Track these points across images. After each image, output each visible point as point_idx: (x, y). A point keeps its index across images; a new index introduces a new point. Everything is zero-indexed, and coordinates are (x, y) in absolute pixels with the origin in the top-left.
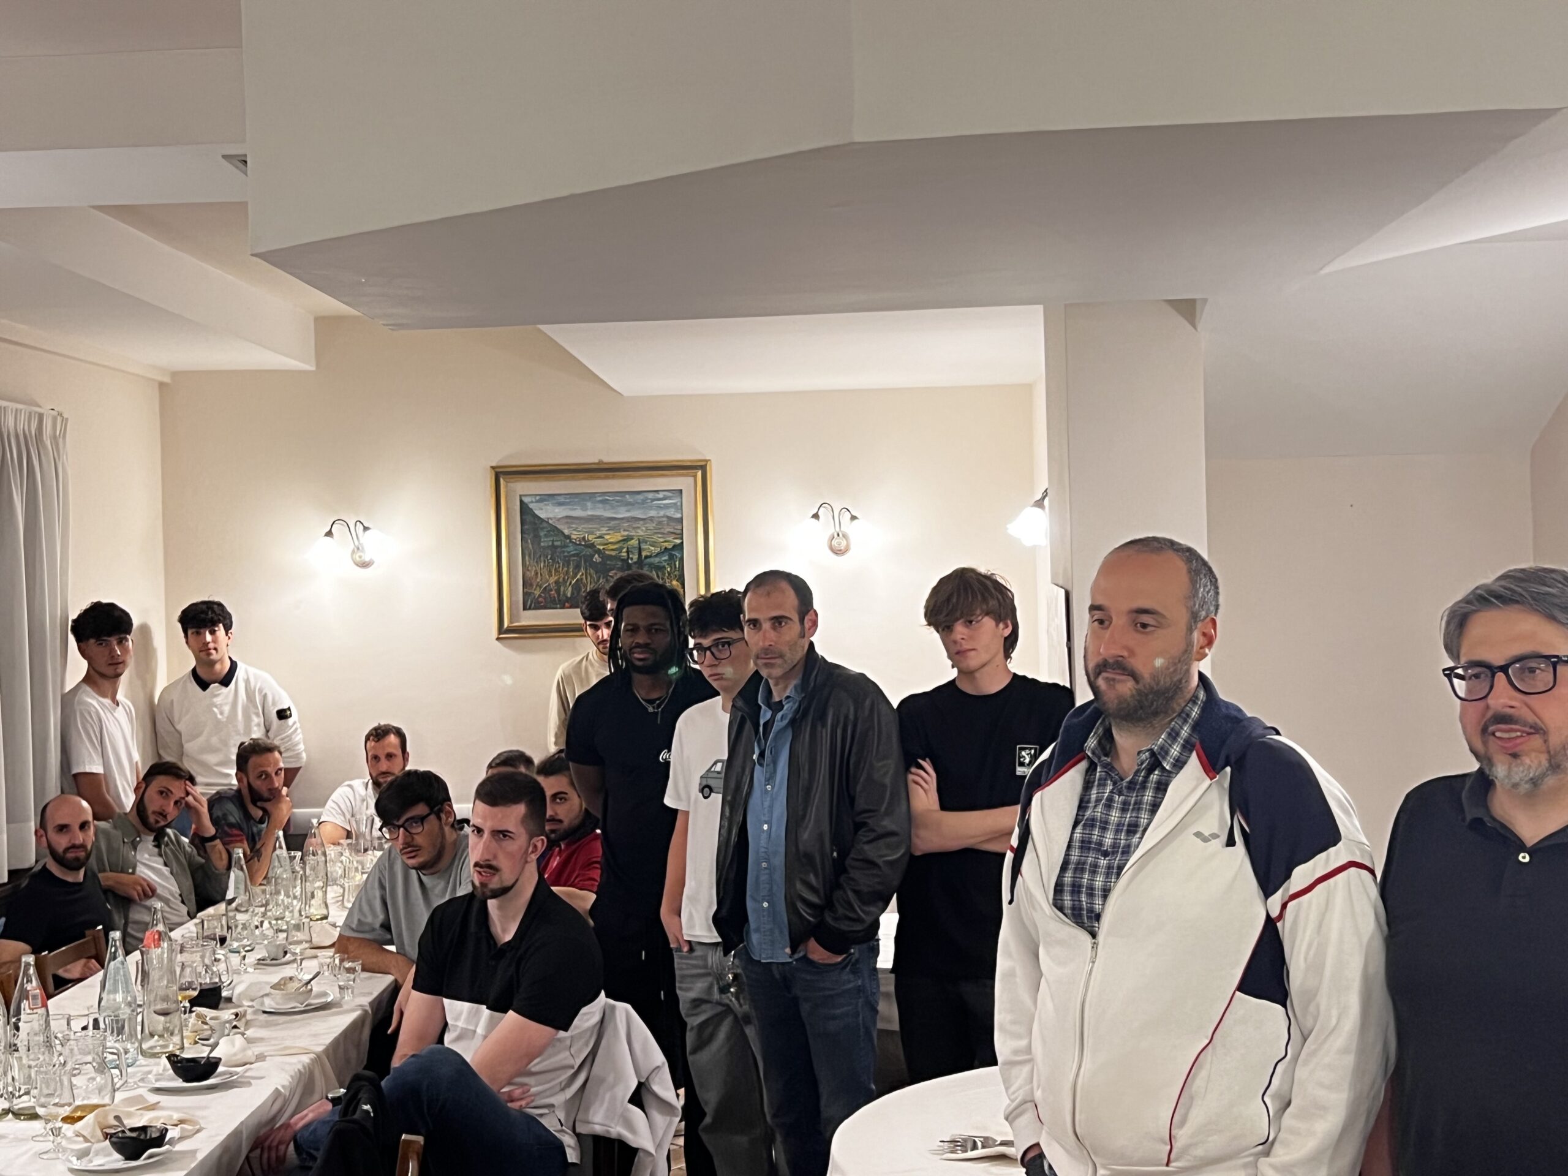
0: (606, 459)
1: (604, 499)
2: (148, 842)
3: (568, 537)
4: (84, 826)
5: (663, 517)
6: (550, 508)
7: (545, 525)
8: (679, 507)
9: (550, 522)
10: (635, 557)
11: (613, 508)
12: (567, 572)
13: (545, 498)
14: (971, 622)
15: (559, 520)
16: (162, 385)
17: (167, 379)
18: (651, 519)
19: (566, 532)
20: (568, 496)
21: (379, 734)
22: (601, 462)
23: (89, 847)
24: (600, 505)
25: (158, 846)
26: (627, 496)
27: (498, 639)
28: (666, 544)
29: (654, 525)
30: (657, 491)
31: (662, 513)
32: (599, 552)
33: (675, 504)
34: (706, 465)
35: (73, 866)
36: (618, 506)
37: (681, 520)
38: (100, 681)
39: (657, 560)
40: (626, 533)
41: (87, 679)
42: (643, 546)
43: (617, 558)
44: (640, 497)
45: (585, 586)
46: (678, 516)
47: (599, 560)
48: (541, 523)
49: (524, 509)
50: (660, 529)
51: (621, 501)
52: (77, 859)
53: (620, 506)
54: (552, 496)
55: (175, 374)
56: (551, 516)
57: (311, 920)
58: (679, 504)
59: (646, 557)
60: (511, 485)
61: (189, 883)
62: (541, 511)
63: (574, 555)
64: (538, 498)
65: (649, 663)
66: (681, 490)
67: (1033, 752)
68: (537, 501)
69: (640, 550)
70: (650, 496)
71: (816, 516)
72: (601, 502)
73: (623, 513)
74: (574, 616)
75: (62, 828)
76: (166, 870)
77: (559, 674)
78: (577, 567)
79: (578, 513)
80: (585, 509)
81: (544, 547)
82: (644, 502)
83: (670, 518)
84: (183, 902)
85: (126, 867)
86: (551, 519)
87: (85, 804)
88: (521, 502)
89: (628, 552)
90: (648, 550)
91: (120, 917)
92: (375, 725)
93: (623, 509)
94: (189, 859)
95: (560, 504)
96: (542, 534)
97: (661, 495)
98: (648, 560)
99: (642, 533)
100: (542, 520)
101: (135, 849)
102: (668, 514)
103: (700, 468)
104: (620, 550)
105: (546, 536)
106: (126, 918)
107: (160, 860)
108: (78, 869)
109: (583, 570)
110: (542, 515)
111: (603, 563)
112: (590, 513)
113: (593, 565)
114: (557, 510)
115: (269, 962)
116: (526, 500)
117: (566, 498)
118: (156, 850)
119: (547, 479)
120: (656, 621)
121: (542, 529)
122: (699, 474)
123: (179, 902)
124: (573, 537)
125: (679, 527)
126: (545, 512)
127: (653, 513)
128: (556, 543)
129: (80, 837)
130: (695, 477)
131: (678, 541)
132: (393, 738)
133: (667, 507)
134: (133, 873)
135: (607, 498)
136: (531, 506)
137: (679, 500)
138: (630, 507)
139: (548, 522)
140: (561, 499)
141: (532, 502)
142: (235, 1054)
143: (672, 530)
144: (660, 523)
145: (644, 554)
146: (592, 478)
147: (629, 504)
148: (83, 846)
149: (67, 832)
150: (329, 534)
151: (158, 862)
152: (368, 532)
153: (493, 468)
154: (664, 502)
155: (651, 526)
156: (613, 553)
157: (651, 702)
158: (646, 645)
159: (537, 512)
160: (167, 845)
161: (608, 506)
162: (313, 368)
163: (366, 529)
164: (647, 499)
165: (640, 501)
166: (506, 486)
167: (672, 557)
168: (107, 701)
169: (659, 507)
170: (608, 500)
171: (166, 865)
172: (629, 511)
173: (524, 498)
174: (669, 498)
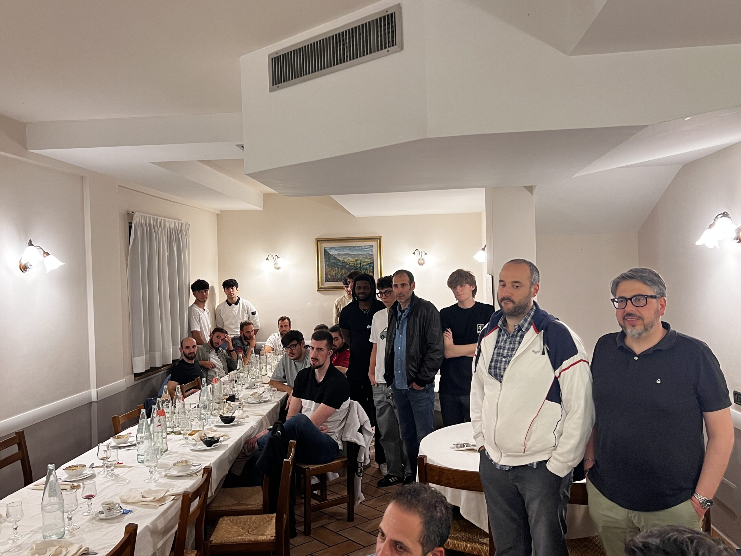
1: (349, 248)
2: (214, 352)
3: (339, 260)
4: (194, 347)
5: (367, 254)
6: (333, 251)
9: (333, 255)
10: (359, 266)
11: (352, 251)
12: (339, 271)
13: (332, 248)
14: (462, 286)
15: (336, 255)
16: (217, 214)
17: (219, 213)
18: (364, 254)
19: (338, 259)
20: (339, 248)
21: (283, 319)
22: (348, 237)
23: (196, 353)
25: (217, 353)
26: (357, 247)
27: (317, 291)
28: (368, 262)
30: (366, 246)
31: (367, 252)
32: (348, 264)
33: (371, 250)
34: (381, 238)
35: (191, 359)
37: (373, 255)
38: (199, 303)
39: (366, 267)
40: (356, 259)
41: (196, 303)
42: (361, 263)
43: (354, 266)
44: (360, 248)
45: (344, 275)
46: (372, 253)
47: (348, 267)
49: (326, 251)
51: (355, 249)
52: (192, 357)
54: (334, 247)
55: (221, 211)
56: (334, 253)
57: (262, 375)
59: (362, 266)
61: (226, 364)
63: (340, 265)
65: (364, 298)
66: (373, 246)
67: (482, 326)
68: (329, 249)
69: (360, 264)
70: (363, 247)
71: (414, 253)
72: (349, 249)
73: (355, 253)
74: (340, 284)
75: (187, 347)
76: (219, 360)
77: (336, 301)
78: (342, 269)
79: (342, 253)
80: (344, 251)
81: (332, 263)
82: (362, 249)
84: (224, 370)
85: (207, 359)
87: (194, 340)
88: (325, 249)
89: (357, 264)
90: (363, 264)
91: (205, 374)
92: (282, 316)
93: (355, 251)
94: (226, 356)
95: (336, 250)
96: (331, 259)
97: (367, 247)
98: (362, 267)
99: (361, 259)
100: (331, 255)
101: (210, 353)
102: (369, 253)
103: (379, 238)
104: (354, 264)
105: (332, 260)
106: (207, 374)
107: (217, 357)
108: (192, 360)
109: (343, 270)
110: (331, 253)
111: (349, 268)
112: (345, 253)
113: (347, 268)
115: (249, 388)
116: (326, 249)
118: (216, 354)
119: (332, 242)
120: (367, 285)
121: (331, 257)
122: (379, 240)
123: (223, 370)
124: (340, 260)
125: (372, 257)
126: (332, 252)
127: (364, 253)
128: (335, 262)
129: (193, 350)
130: (377, 241)
131: (372, 261)
132: (286, 320)
133: (368, 251)
134: (209, 361)
135: (351, 248)
136: (328, 250)
137: (372, 248)
140: (337, 248)
142: (240, 416)
143: (370, 258)
144: (366, 256)
145: (362, 265)
146: (346, 242)
147: (357, 250)
148: (194, 353)
149: (189, 349)
150: (267, 259)
151: (217, 358)
152: (279, 258)
153: (316, 239)
154: (368, 249)
155: (364, 256)
156: (352, 265)
157: (365, 310)
158: (363, 293)
159: (329, 252)
160: (219, 352)
161: (351, 251)
162: (262, 209)
163: (278, 257)
166: (320, 245)
167: (370, 266)
168: (201, 309)
169: (367, 251)
171: (219, 358)
172: (357, 252)
173: (325, 248)
174: (369, 248)
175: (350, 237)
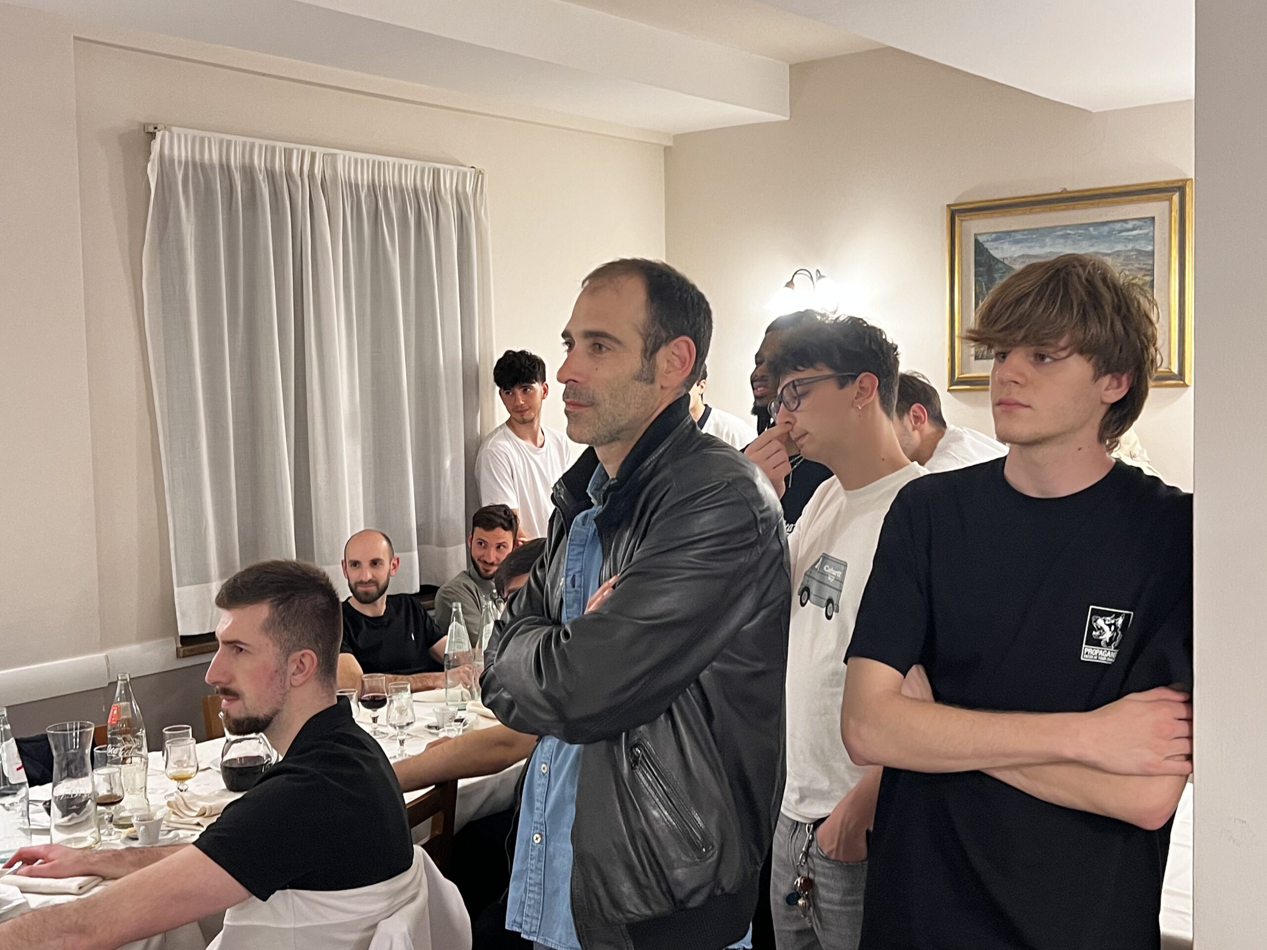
0: (1069, 188)
1: (1065, 233)
5: (1132, 250)
6: (1006, 246)
7: (1000, 266)
8: (1151, 238)
9: (1006, 262)
11: (1074, 242)
13: (1002, 236)
15: (1015, 260)
16: (667, 149)
17: (670, 144)
18: (1118, 254)
20: (1026, 232)
22: (1065, 191)
24: (1062, 241)
26: (1091, 229)
27: (949, 390)
29: (1119, 261)
30: (1125, 221)
31: (1130, 247)
33: (1147, 234)
34: (1185, 185)
36: (1080, 240)
37: (1152, 253)
38: (517, 425)
41: (509, 423)
44: (1106, 229)
46: (1150, 248)
48: (997, 263)
49: (980, 249)
50: (1128, 265)
51: (1085, 234)
53: (1083, 240)
54: (1008, 233)
55: (677, 138)
56: (1007, 256)
58: (1151, 234)
60: (964, 223)
62: (996, 251)
64: (994, 236)
66: (1153, 218)
67: (1120, 621)
68: (993, 240)
70: (1118, 226)
72: (1061, 237)
75: (355, 564)
79: (1036, 250)
82: (1110, 233)
83: (1140, 252)
86: (1007, 258)
88: (976, 241)
93: (1085, 244)
96: (995, 276)
97: (1129, 225)
100: (998, 261)
102: (1138, 247)
103: (1177, 189)
110: (997, 254)
114: (1013, 249)
116: (981, 239)
117: (1024, 235)
119: (1003, 215)
121: (998, 270)
122: (1176, 197)
125: (1151, 262)
126: (1003, 252)
127: (1119, 247)
130: (1170, 200)
131: (1148, 278)
133: (1136, 239)
135: (1069, 232)
136: (987, 245)
137: (1152, 228)
138: (1094, 240)
139: (1003, 263)
140: (1019, 236)
141: (988, 241)
143: (1141, 266)
144: (1127, 258)
146: (1053, 210)
147: (1091, 237)
149: (359, 567)
150: (790, 284)
152: (822, 280)
153: (949, 206)
154: (1135, 233)
159: (993, 253)
161: (1069, 242)
162: (787, 118)
163: (821, 277)
164: (1114, 230)
165: (1105, 234)
166: (962, 227)
168: (526, 444)
169: (1128, 240)
170: (1069, 234)
172: (1092, 246)
173: (979, 238)
174: (1141, 228)
175: (1069, 189)
